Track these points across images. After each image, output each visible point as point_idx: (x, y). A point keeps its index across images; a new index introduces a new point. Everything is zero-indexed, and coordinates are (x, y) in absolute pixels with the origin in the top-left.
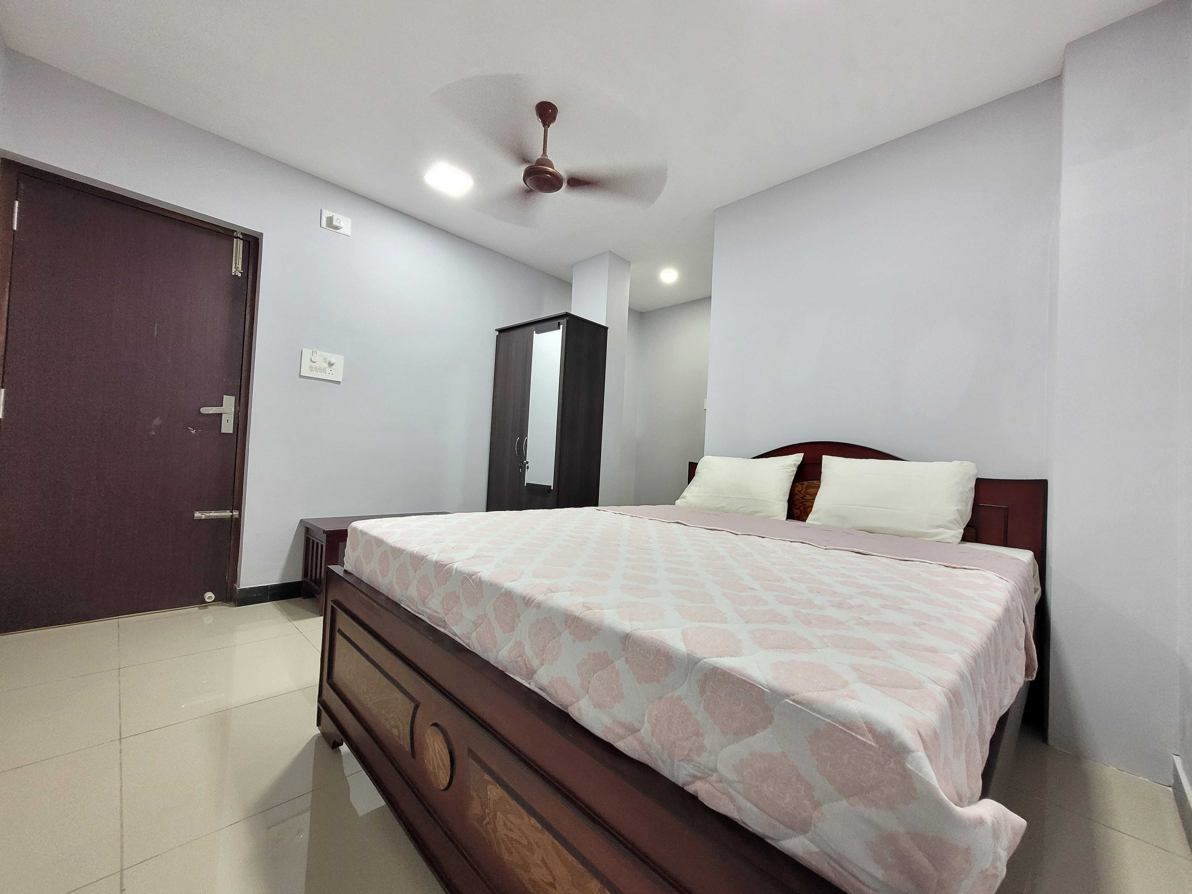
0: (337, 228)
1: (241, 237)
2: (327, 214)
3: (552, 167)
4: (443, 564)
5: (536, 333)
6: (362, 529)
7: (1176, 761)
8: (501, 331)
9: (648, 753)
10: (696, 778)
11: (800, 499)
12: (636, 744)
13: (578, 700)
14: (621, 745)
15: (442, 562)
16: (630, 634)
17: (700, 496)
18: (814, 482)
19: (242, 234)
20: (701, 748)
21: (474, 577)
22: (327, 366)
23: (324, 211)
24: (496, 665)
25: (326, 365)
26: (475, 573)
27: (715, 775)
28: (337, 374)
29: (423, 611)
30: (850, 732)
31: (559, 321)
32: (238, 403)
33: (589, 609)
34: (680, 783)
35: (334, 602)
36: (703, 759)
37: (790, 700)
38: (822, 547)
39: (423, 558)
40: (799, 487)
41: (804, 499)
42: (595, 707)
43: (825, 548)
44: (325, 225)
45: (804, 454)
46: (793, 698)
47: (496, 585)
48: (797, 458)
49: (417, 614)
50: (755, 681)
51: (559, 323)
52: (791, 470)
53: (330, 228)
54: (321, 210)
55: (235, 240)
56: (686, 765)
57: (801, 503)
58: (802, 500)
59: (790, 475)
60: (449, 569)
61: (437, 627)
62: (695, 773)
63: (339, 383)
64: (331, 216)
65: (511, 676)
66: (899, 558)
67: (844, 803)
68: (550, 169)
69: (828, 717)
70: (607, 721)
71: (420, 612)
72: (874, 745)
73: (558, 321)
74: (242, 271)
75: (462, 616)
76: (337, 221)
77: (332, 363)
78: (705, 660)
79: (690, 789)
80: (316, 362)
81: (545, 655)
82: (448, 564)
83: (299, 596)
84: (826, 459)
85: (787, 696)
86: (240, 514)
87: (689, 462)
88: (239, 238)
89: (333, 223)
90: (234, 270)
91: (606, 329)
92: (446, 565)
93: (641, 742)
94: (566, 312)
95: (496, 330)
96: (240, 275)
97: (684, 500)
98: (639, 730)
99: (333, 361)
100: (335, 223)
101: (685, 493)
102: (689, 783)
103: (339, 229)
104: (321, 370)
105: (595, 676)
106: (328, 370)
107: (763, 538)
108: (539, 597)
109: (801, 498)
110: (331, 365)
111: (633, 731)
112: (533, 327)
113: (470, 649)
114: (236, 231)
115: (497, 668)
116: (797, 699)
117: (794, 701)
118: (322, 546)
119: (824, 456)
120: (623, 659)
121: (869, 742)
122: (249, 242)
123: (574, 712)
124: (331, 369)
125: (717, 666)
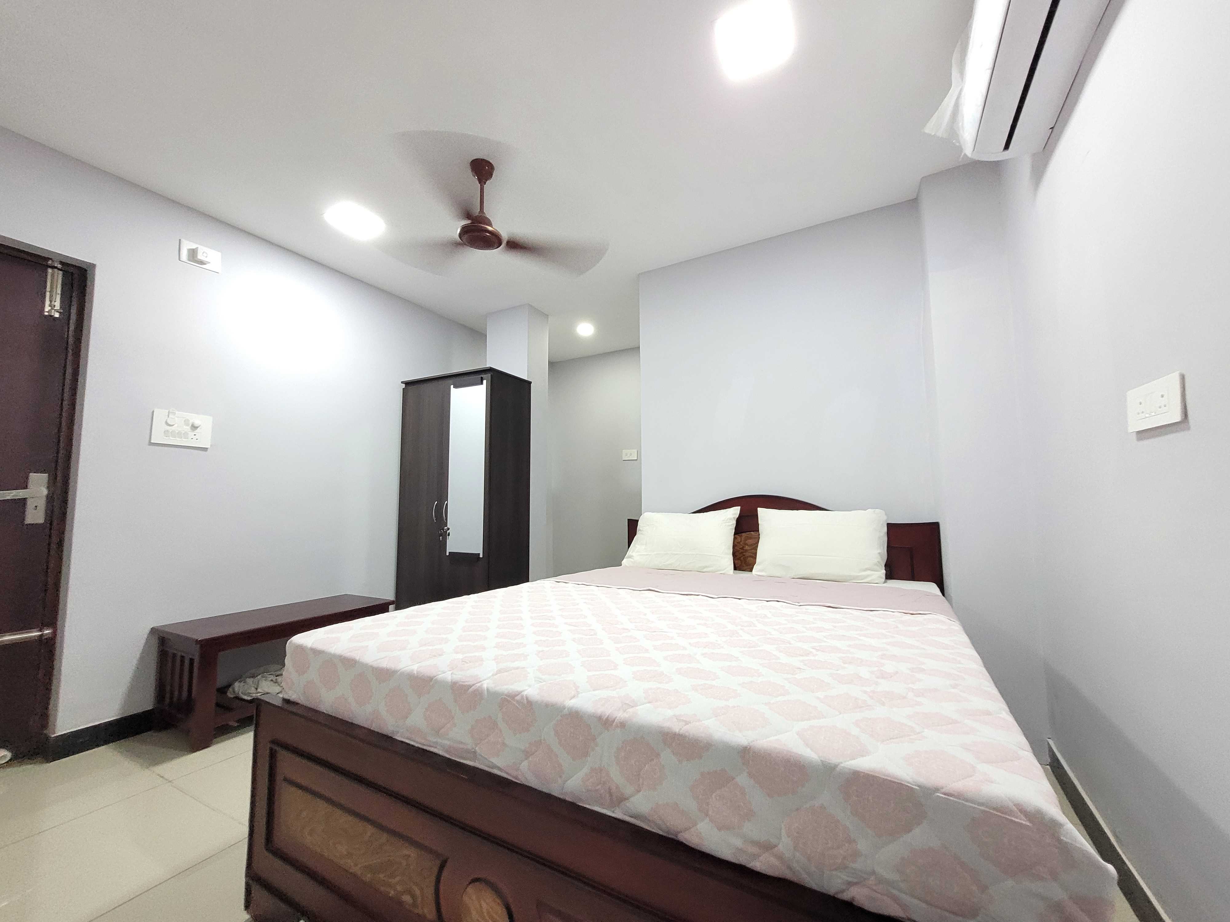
0: (202, 263)
1: (59, 266)
2: (187, 245)
3: (491, 225)
4: (465, 686)
5: (454, 387)
6: (314, 646)
7: (1050, 743)
8: (408, 384)
9: (790, 868)
10: (850, 884)
11: (740, 550)
12: (773, 861)
13: (695, 824)
14: (757, 865)
15: (463, 682)
16: (749, 747)
17: (647, 555)
18: (751, 534)
19: (61, 263)
20: (856, 854)
21: (518, 698)
22: (190, 430)
23: (183, 240)
24: (562, 797)
25: (188, 428)
26: (517, 693)
27: (873, 878)
28: (204, 439)
29: (436, 743)
30: (1005, 816)
31: (482, 376)
32: (52, 483)
33: (687, 723)
34: (832, 891)
35: (273, 742)
36: (858, 865)
37: (940, 793)
38: (797, 604)
39: (431, 679)
40: (739, 539)
41: (744, 550)
42: (720, 829)
43: (799, 604)
44: (185, 259)
45: (741, 507)
46: (943, 790)
47: (553, 705)
48: (734, 512)
49: (425, 748)
50: (901, 780)
51: (482, 378)
52: (732, 523)
53: (191, 261)
54: (180, 240)
55: (50, 270)
56: (839, 874)
57: (742, 553)
58: (741, 551)
59: (731, 529)
60: (477, 690)
61: (462, 761)
62: (850, 879)
63: (205, 449)
64: (194, 248)
65: (588, 806)
66: (865, 609)
67: (1010, 883)
68: (490, 228)
69: (982, 804)
70: (738, 842)
71: (432, 744)
72: (1028, 824)
73: (480, 376)
74: (62, 311)
75: (504, 744)
76: (203, 254)
77: (196, 425)
78: (842, 765)
79: (846, 896)
80: (173, 425)
81: (641, 780)
82: (473, 685)
83: (149, 729)
84: (762, 512)
85: (937, 790)
86: (55, 633)
87: (628, 520)
88: (56, 268)
89: (197, 256)
90: (47, 308)
91: (530, 383)
92: (470, 686)
93: (780, 857)
94: (491, 367)
95: (402, 382)
96: (57, 315)
97: (631, 559)
98: (776, 846)
99: (197, 423)
100: (200, 257)
101: (630, 553)
102: (843, 891)
103: (205, 264)
104: (179, 435)
105: (713, 796)
106: (191, 434)
107: (740, 599)
108: (619, 715)
109: (740, 548)
110: (194, 427)
111: (768, 847)
112: (450, 381)
113: (517, 781)
114: (51, 259)
115: (564, 801)
116: (947, 791)
117: (945, 794)
118: (192, 661)
119: (759, 509)
120: (745, 774)
121: (1024, 823)
122: (72, 274)
123: (691, 838)
124: (195, 434)
125: (858, 769)
